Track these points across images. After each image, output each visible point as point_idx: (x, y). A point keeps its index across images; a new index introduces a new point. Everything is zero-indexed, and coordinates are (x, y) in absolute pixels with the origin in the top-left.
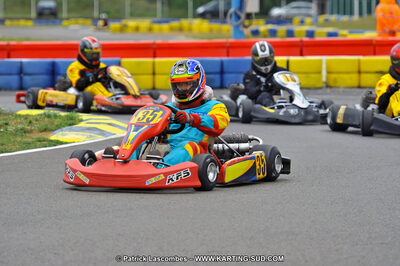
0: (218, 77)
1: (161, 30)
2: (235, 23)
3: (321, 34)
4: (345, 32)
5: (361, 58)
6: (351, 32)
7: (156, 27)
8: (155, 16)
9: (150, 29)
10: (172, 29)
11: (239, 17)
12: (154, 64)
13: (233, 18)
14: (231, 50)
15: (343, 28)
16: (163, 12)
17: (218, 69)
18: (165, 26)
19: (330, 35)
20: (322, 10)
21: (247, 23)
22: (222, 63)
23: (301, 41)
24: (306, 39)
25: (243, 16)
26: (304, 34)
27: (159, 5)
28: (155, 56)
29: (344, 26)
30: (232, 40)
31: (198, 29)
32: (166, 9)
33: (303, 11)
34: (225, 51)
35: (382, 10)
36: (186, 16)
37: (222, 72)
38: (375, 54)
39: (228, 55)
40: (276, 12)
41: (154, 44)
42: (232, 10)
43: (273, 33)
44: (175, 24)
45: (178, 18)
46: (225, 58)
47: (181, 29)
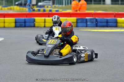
0: (24, 24)
1: (5, 9)
2: (29, 8)
3: (54, 11)
4: (61, 10)
5: (67, 18)
6: (63, 10)
7: (3, 8)
8: (3, 5)
9: (2, 9)
10: (8, 9)
11: (30, 6)
12: (4, 20)
13: (28, 6)
14: (28, 16)
15: (60, 9)
16: (5, 4)
17: (24, 21)
18: (6, 8)
19: (57, 11)
20: (54, 3)
21: (32, 7)
22: (25, 19)
23: (49, 13)
24: (50, 12)
25: (31, 5)
26: (48, 11)
27: (4, 2)
28: (4, 17)
29: (60, 8)
30: (28, 12)
31: (16, 9)
32: (6, 3)
33: (48, 4)
34: (26, 16)
35: (74, 4)
36: (12, 5)
37: (25, 22)
38: (71, 17)
39: (27, 17)
40: (40, 4)
41: (4, 14)
42: (28, 4)
43: (39, 10)
44: (9, 7)
45: (10, 5)
46: (26, 18)
47: (11, 9)
